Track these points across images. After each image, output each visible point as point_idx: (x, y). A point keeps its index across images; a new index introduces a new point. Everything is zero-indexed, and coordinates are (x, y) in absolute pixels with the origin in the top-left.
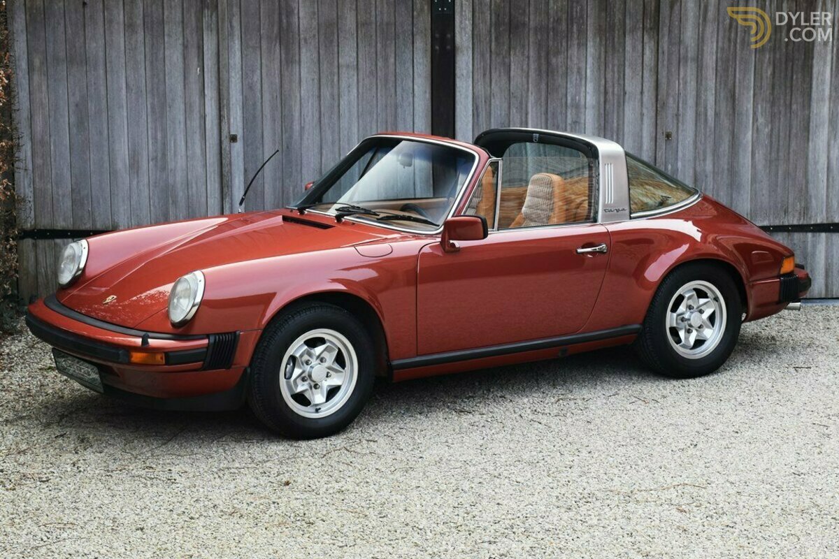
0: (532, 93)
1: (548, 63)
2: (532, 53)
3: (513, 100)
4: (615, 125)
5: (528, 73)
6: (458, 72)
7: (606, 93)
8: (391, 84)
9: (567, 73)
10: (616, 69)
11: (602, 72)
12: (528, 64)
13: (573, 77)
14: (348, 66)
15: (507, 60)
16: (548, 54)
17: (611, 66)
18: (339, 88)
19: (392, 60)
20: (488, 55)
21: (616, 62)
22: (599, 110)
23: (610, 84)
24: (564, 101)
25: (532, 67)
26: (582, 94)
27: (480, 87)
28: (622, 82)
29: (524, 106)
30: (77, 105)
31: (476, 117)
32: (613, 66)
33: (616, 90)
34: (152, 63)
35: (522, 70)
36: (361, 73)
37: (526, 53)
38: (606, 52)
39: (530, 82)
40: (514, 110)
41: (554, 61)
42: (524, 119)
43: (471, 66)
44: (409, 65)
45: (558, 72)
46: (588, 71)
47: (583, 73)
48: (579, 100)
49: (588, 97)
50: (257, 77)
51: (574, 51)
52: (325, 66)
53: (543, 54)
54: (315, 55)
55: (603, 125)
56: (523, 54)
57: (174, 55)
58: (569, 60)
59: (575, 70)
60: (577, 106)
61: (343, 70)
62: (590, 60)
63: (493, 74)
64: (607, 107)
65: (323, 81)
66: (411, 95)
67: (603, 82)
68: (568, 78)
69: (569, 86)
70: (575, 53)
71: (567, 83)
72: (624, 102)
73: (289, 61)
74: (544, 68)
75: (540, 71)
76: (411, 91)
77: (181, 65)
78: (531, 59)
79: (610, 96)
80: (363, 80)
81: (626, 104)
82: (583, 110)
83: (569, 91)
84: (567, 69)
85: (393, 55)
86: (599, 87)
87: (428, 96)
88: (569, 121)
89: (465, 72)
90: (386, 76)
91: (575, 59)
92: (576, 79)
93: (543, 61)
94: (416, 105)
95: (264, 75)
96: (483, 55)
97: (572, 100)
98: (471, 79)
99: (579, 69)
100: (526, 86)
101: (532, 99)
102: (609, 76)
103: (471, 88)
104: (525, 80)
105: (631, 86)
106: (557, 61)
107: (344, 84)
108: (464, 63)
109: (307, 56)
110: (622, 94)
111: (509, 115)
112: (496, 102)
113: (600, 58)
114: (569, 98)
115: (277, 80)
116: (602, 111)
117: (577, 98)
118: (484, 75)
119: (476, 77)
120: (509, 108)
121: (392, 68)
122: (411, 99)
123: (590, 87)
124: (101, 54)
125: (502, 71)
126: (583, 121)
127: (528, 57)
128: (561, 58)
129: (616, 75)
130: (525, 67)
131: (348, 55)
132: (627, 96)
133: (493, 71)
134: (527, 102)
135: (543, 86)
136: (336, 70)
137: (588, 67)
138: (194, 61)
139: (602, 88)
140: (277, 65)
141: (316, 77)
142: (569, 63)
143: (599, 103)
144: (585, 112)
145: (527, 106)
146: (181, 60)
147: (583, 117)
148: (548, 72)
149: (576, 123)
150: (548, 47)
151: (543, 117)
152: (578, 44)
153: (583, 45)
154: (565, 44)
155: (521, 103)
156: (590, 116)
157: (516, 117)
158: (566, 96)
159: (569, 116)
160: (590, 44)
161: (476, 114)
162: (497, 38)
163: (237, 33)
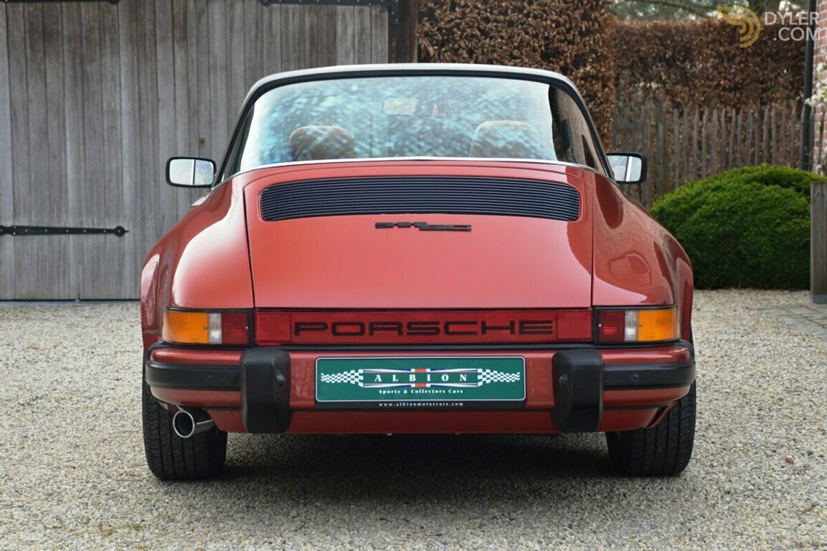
0: (68, 99)
1: (83, 70)
2: (66, 61)
3: (50, 105)
4: (150, 130)
5: (64, 80)
7: (140, 100)
9: (102, 80)
10: (149, 77)
11: (136, 79)
12: (64, 71)
13: (108, 84)
15: (42, 67)
16: (82, 62)
17: (143, 74)
20: (24, 62)
21: (148, 70)
22: (134, 116)
23: (143, 91)
24: (100, 107)
25: (68, 74)
26: (118, 101)
27: (17, 93)
28: (155, 89)
29: (61, 111)
31: (14, 122)
32: (146, 74)
33: (150, 96)
35: (58, 77)
37: (61, 61)
38: (138, 60)
39: (66, 88)
40: (51, 116)
41: (88, 68)
42: (61, 124)
43: (7, 72)
45: (93, 79)
46: (122, 79)
47: (118, 80)
48: (115, 106)
49: (124, 104)
51: (107, 59)
53: (78, 61)
55: (138, 130)
56: (58, 61)
58: (103, 67)
59: (109, 77)
60: (112, 112)
62: (123, 68)
63: (29, 80)
64: (142, 113)
67: (137, 89)
68: (103, 84)
69: (104, 93)
70: (109, 61)
71: (102, 89)
72: (158, 108)
74: (79, 74)
75: (76, 78)
78: (67, 67)
79: (144, 103)
81: (160, 111)
82: (119, 116)
83: (104, 97)
84: (101, 76)
86: (134, 93)
88: (106, 126)
89: (2, 79)
91: (108, 67)
92: (111, 87)
93: (78, 68)
96: (18, 62)
97: (108, 106)
98: (8, 84)
99: (113, 78)
100: (62, 93)
101: (68, 105)
102: (142, 84)
103: (8, 93)
104: (61, 86)
105: (164, 92)
106: (91, 68)
110: (156, 100)
111: (46, 120)
112: (33, 107)
113: (133, 66)
114: (105, 104)
116: (137, 118)
117: (113, 104)
118: (21, 81)
119: (13, 83)
120: (47, 113)
123: (125, 94)
125: (38, 77)
126: (119, 127)
127: (63, 65)
128: (95, 65)
129: (149, 82)
130: (61, 73)
132: (160, 104)
133: (29, 77)
134: (64, 107)
135: (79, 93)
137: (122, 74)
139: (136, 96)
142: (103, 70)
143: (134, 108)
144: (121, 117)
145: (64, 112)
147: (119, 123)
148: (82, 79)
149: (112, 128)
150: (82, 55)
151: (80, 122)
152: (112, 53)
153: (115, 53)
154: (98, 52)
155: (58, 109)
156: (125, 125)
157: (53, 122)
158: (102, 102)
159: (105, 122)
160: (123, 52)
161: (14, 119)
162: (32, 46)
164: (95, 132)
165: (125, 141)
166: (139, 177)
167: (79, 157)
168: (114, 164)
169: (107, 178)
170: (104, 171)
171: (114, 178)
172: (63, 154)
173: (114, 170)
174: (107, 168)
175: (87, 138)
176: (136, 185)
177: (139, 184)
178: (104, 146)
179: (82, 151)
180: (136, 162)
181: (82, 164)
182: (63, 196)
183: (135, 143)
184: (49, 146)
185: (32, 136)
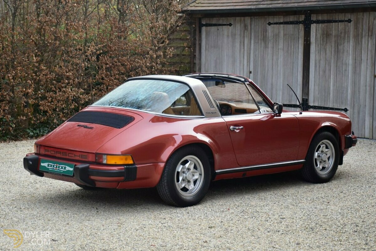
0: (332, 59)
1: (338, 49)
3: (327, 61)
4: (358, 71)
5: (332, 52)
6: (311, 51)
7: (355, 60)
8: (292, 55)
9: (343, 52)
10: (359, 51)
11: (355, 52)
13: (345, 53)
14: (281, 49)
15: (325, 47)
16: (338, 45)
17: (357, 49)
18: (278, 56)
19: (293, 47)
20: (320, 46)
21: (359, 48)
22: (353, 66)
23: (357, 56)
24: (342, 62)
25: (333, 49)
26: (348, 60)
27: (317, 57)
28: (361, 56)
29: (330, 64)
30: (215, 61)
33: (359, 58)
34: (232, 47)
35: (330, 51)
36: (284, 51)
37: (331, 45)
38: (356, 44)
39: (332, 55)
40: (327, 65)
42: (330, 68)
43: (315, 49)
44: (297, 49)
45: (341, 51)
46: (350, 51)
48: (347, 62)
49: (350, 61)
50: (257, 53)
51: (346, 44)
52: (274, 49)
53: (336, 45)
54: (272, 45)
55: (354, 71)
56: (330, 45)
57: (237, 45)
58: (344, 47)
59: (346, 51)
60: (346, 64)
61: (280, 50)
62: (351, 47)
63: (321, 52)
64: (356, 65)
65: (274, 54)
66: (297, 59)
67: (355, 56)
71: (343, 55)
72: (361, 63)
73: (266, 47)
74: (336, 50)
75: (335, 51)
76: (297, 58)
77: (239, 49)
78: (333, 47)
79: (357, 61)
80: (285, 53)
82: (348, 66)
83: (344, 58)
84: (343, 50)
85: (293, 45)
87: (302, 59)
88: (344, 70)
89: (313, 51)
90: (291, 52)
91: (346, 47)
93: (336, 48)
94: (299, 63)
95: (259, 52)
96: (318, 45)
97: (345, 62)
99: (347, 50)
100: (331, 57)
101: (332, 61)
102: (357, 53)
103: (314, 57)
104: (330, 55)
105: (364, 57)
106: (341, 47)
107: (279, 55)
108: (313, 48)
109: (270, 45)
111: (325, 67)
112: (322, 62)
113: (354, 46)
114: (344, 61)
115: (262, 54)
118: (319, 52)
119: (316, 53)
120: (326, 64)
121: (292, 49)
122: (297, 61)
123: (350, 57)
124: (221, 45)
125: (324, 51)
126: (348, 70)
127: (332, 46)
129: (359, 53)
130: (331, 49)
131: (281, 46)
132: (362, 61)
135: (336, 57)
136: (277, 50)
137: (350, 49)
138: (242, 47)
139: (354, 58)
140: (262, 48)
141: (272, 53)
143: (353, 63)
146: (239, 47)
147: (348, 68)
148: (337, 52)
149: (346, 70)
150: (338, 42)
151: (336, 68)
152: (347, 41)
153: (349, 42)
154: (343, 41)
155: (329, 63)
156: (350, 68)
157: (327, 68)
158: (343, 60)
159: (344, 68)
160: (351, 41)
161: (316, 66)
162: (323, 39)
163: (253, 38)
164: (340, 72)
165: (350, 75)
166: (353, 90)
167: (335, 81)
168: (345, 84)
169: (343, 89)
170: (342, 86)
171: (345, 90)
172: (330, 80)
173: (345, 87)
174: (343, 86)
175: (337, 74)
176: (352, 92)
177: (353, 92)
178: (342, 77)
179: (335, 78)
180: (353, 83)
181: (335, 83)
182: (329, 95)
183: (353, 76)
184: (325, 77)
185: (321, 73)
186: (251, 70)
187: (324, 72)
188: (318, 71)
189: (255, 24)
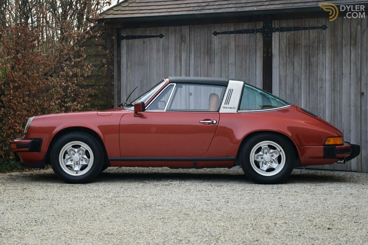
0: (303, 75)
1: (310, 61)
2: (303, 57)
3: (295, 77)
4: (339, 88)
5: (301, 65)
6: (273, 66)
7: (334, 74)
8: (248, 71)
9: (317, 65)
10: (339, 63)
11: (333, 64)
12: (301, 62)
13: (320, 67)
14: (232, 64)
15: (293, 60)
16: (309, 57)
17: (336, 62)
18: (228, 73)
19: (248, 61)
20: (285, 58)
21: (339, 60)
22: (331, 82)
23: (336, 70)
24: (316, 78)
25: (303, 62)
26: (324, 75)
27: (282, 72)
28: (341, 69)
29: (300, 80)
30: (140, 81)
31: (280, 85)
32: (337, 62)
33: (339, 72)
34: (164, 64)
35: (299, 64)
36: (236, 67)
37: (301, 57)
38: (334, 55)
39: (302, 69)
40: (296, 82)
41: (312, 60)
42: (300, 86)
43: (278, 63)
44: (254, 63)
45: (314, 65)
46: (327, 64)
47: (325, 65)
48: (323, 77)
49: (327, 76)
50: (199, 69)
51: (320, 55)
52: (223, 65)
53: (308, 57)
54: (220, 60)
55: (333, 88)
56: (299, 57)
57: (172, 60)
58: (318, 59)
59: (321, 64)
60: (322, 80)
61: (230, 66)
62: (327, 59)
63: (287, 66)
64: (335, 80)
65: (223, 70)
66: (255, 76)
67: (333, 69)
68: (318, 67)
69: (318, 71)
70: (321, 56)
71: (317, 69)
72: (342, 78)
73: (211, 62)
74: (308, 62)
75: (306, 65)
76: (255, 74)
77: (174, 65)
78: (303, 59)
79: (336, 75)
80: (237, 69)
81: (343, 79)
82: (324, 82)
83: (318, 73)
84: (318, 63)
85: (248, 59)
86: (331, 71)
87: (262, 76)
88: (319, 87)
89: (276, 66)
90: (246, 68)
91: (321, 60)
92: (322, 68)
93: (308, 60)
94: (257, 80)
95: (202, 68)
96: (283, 58)
97: (320, 77)
98: (278, 68)
99: (323, 65)
100: (301, 71)
101: (303, 77)
102: (336, 66)
103: (278, 72)
104: (300, 69)
105: (346, 71)
106: (313, 60)
107: (230, 71)
108: (276, 62)
109: (217, 60)
110: (341, 74)
111: (293, 84)
112: (288, 78)
113: (332, 58)
114: (318, 76)
115: (206, 70)
116: (333, 82)
117: (322, 76)
118: (284, 67)
119: (280, 68)
120: (294, 81)
121: (248, 64)
122: (255, 78)
123: (327, 71)
124: (149, 61)
125: (291, 65)
126: (324, 87)
127: (301, 59)
128: (315, 58)
129: (339, 66)
130: (300, 63)
131: (232, 60)
132: (344, 75)
133: (287, 65)
134: (301, 78)
135: (308, 71)
136: (227, 66)
137: (327, 62)
138: (178, 63)
139: (333, 72)
140: (206, 64)
141: (220, 69)
142: (318, 60)
143: (331, 78)
144: (325, 83)
145: (301, 80)
146: (174, 63)
147: (325, 85)
148: (309, 65)
149: (321, 87)
150: (310, 54)
151: (308, 85)
152: (322, 52)
153: (324, 52)
154: (316, 52)
155: (298, 79)
156: (327, 86)
157: (296, 85)
158: (317, 75)
159: (318, 85)
160: (327, 52)
161: (280, 84)
162: (289, 51)
163: (193, 51)
164: (314, 90)
165: (327, 94)
166: (333, 111)
167: (307, 101)
168: (322, 105)
169: (318, 111)
170: (317, 108)
171: (322, 111)
172: (300, 99)
173: (322, 107)
174: (319, 106)
175: (310, 92)
176: (331, 115)
177: (333, 114)
178: (317, 96)
179: (308, 99)
180: (332, 104)
181: (308, 104)
183: (331, 94)
184: (294, 96)
185: (288, 91)
186: (191, 92)
187: (293, 90)
188: (283, 89)
189: (196, 35)
